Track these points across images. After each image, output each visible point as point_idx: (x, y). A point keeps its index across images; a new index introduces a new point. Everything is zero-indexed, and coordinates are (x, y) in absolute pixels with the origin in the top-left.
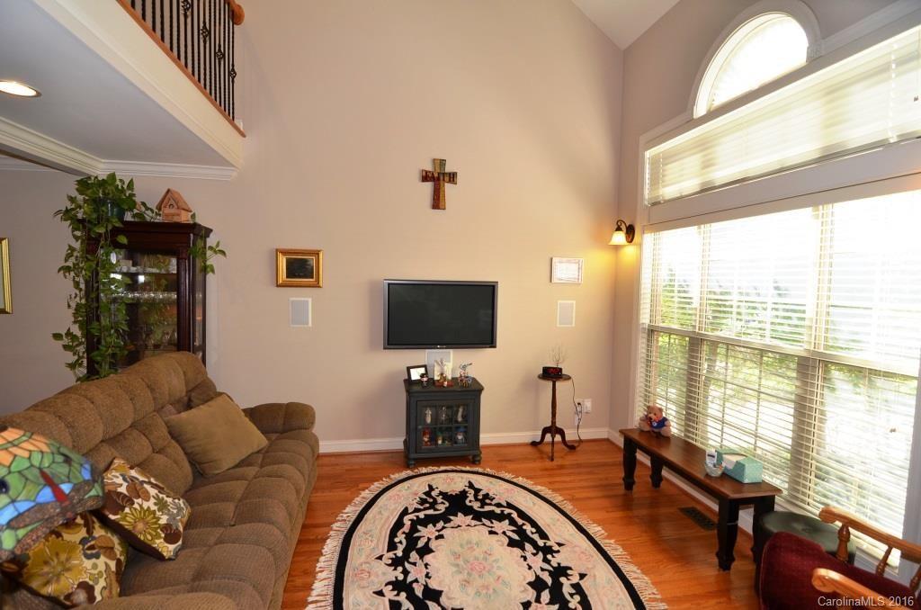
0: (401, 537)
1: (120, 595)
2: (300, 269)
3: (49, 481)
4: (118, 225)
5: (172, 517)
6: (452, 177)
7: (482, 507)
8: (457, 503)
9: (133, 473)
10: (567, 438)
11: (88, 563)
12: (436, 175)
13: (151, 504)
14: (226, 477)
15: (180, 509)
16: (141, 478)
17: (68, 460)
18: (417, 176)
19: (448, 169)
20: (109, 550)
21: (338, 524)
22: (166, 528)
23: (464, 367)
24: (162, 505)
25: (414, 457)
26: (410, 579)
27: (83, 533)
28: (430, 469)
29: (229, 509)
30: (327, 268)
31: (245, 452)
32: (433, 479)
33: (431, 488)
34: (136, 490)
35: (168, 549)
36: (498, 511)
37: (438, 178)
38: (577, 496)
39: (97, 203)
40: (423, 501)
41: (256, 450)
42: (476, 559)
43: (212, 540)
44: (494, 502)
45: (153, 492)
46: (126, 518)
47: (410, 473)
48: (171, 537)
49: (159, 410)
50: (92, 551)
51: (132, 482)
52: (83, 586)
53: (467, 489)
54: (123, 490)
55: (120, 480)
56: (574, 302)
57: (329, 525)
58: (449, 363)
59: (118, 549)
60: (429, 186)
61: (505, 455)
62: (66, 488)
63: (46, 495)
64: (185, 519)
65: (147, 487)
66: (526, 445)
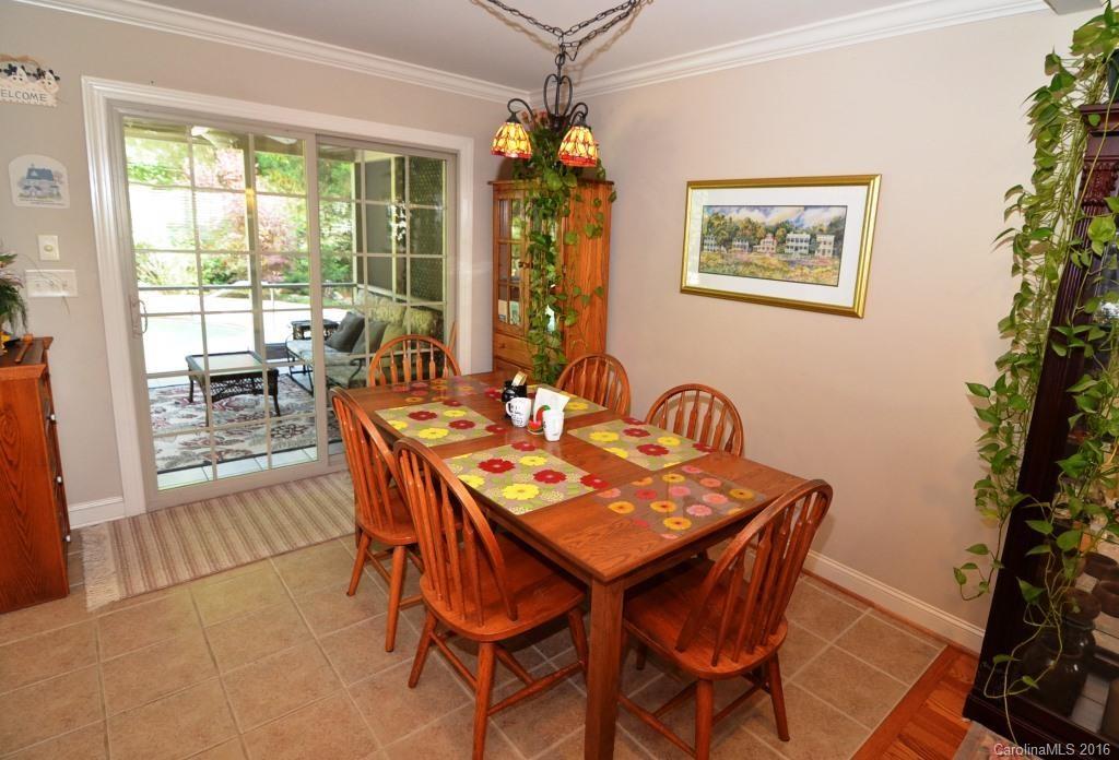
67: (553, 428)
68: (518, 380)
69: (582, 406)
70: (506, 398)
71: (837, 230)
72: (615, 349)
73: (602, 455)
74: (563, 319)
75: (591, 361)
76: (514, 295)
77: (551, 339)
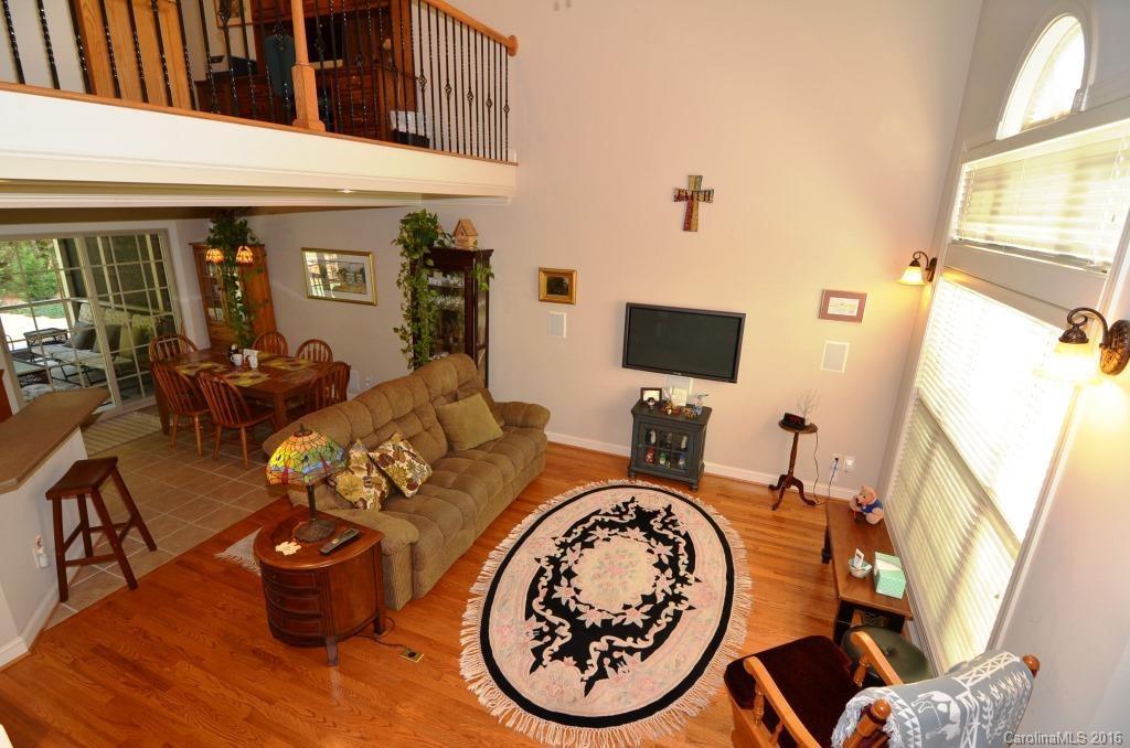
0: (579, 530)
1: (381, 510)
2: (558, 286)
3: (322, 459)
4: (428, 251)
5: (416, 475)
6: (708, 195)
7: (661, 529)
8: (643, 519)
9: (401, 444)
10: (805, 490)
11: (366, 490)
12: (689, 194)
13: (404, 465)
14: (464, 455)
15: (422, 471)
16: (404, 448)
17: (332, 450)
18: (670, 195)
19: (705, 186)
20: (379, 485)
21: (544, 506)
22: (410, 480)
23: (699, 397)
24: (411, 467)
25: (636, 469)
26: (563, 559)
27: (365, 474)
28: (645, 484)
29: (452, 478)
30: (580, 287)
31: (482, 440)
32: (640, 494)
33: (633, 500)
34: (399, 455)
35: (409, 493)
36: (671, 536)
37: (692, 197)
38: (761, 549)
39: (416, 233)
40: (618, 508)
41: (492, 438)
42: (620, 564)
43: (433, 494)
44: (674, 529)
45: (408, 457)
46: (390, 469)
47: (627, 482)
48: (411, 486)
49: (432, 402)
50: (368, 482)
51: (398, 450)
52: (362, 499)
53: (662, 510)
54: (391, 454)
55: (391, 448)
56: (847, 344)
57: (537, 504)
58: (682, 391)
59: (384, 485)
60: (683, 205)
61: (727, 491)
62: (328, 463)
63: (320, 464)
64: (425, 478)
65: (406, 454)
66: (763, 486)
67: (254, 363)
68: (233, 348)
69: (266, 355)
70: (230, 355)
71: (362, 271)
72: (281, 330)
73: (275, 369)
74: (250, 316)
75: (268, 334)
76: (217, 304)
77: (244, 326)
